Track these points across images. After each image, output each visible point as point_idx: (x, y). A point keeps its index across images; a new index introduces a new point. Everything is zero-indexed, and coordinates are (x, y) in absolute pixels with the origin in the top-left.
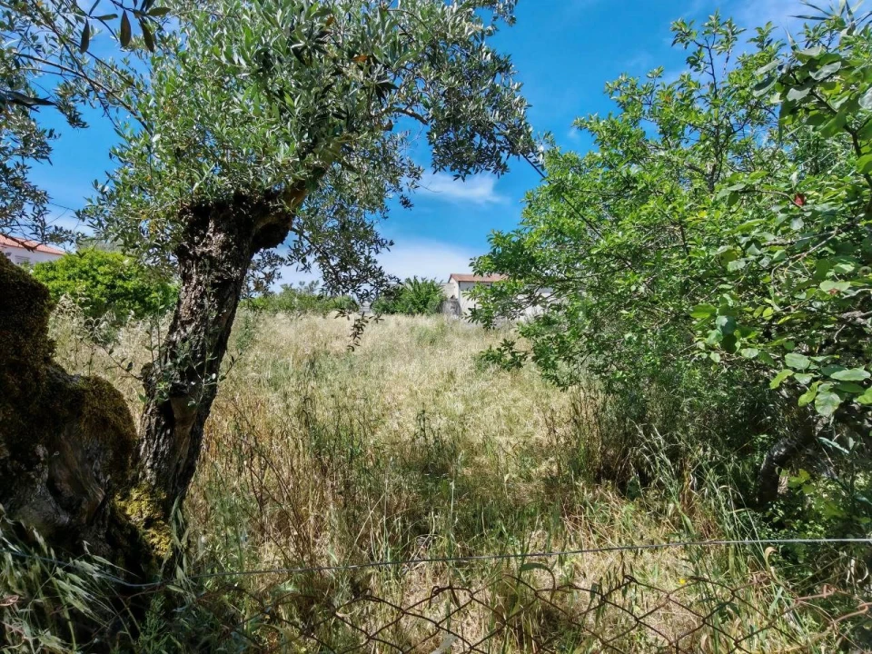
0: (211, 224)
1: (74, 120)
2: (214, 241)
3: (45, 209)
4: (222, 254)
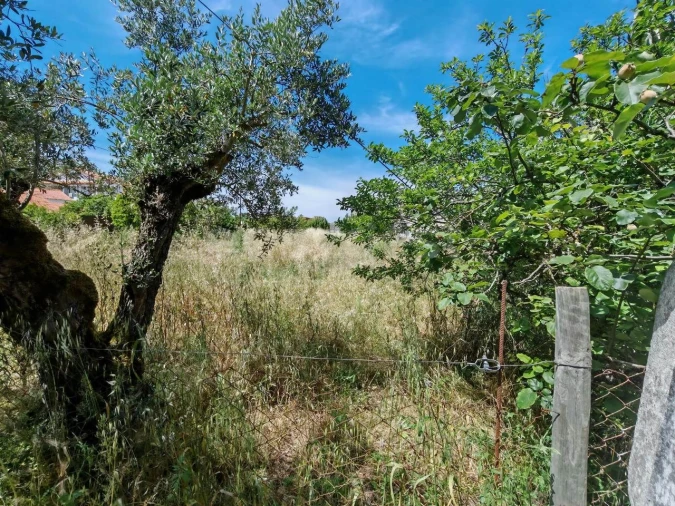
0: (157, 189)
1: (102, 125)
2: (158, 198)
4: (162, 205)
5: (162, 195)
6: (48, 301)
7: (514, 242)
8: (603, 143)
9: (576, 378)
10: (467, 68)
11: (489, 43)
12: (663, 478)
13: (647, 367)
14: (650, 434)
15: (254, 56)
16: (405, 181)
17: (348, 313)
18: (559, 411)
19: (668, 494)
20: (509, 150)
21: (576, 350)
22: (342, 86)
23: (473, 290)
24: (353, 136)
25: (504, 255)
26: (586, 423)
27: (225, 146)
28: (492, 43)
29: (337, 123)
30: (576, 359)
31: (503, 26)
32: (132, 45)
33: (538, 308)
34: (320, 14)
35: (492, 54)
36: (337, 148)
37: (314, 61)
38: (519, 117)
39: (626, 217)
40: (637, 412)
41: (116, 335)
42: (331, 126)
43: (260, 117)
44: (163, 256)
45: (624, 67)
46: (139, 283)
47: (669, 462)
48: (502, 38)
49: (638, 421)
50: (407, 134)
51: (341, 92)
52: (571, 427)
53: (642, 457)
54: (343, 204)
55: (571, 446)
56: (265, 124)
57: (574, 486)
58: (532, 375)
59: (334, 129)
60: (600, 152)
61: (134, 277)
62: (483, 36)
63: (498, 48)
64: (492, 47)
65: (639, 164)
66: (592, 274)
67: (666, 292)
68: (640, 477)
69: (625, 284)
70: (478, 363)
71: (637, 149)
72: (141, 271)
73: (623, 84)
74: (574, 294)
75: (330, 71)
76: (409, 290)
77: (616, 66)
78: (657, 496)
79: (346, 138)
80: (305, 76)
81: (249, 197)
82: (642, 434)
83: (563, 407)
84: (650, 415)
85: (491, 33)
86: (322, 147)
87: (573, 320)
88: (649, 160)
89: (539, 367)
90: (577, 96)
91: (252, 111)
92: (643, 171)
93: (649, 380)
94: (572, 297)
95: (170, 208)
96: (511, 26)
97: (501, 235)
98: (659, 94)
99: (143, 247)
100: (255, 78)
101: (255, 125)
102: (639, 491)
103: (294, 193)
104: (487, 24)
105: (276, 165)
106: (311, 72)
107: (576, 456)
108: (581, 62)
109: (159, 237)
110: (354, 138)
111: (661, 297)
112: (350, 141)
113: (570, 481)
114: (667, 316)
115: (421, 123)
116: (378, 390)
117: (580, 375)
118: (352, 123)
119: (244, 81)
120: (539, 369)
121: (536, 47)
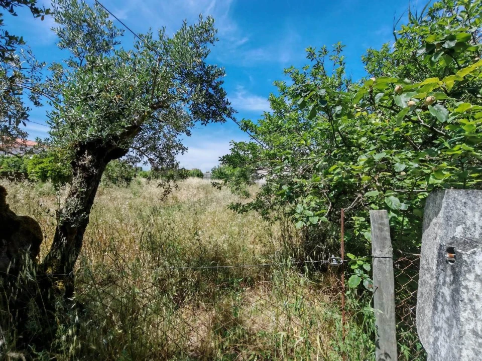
0: (86, 152)
1: (37, 104)
2: (87, 159)
3: (26, 140)
4: (90, 164)
5: (90, 157)
6: (4, 242)
7: (339, 184)
8: (383, 123)
9: (385, 264)
10: (299, 73)
11: (313, 60)
12: (438, 312)
13: (421, 255)
14: (426, 293)
15: (160, 60)
16: (262, 143)
17: (223, 237)
18: (377, 286)
19: (441, 321)
20: (333, 127)
21: (384, 247)
22: (222, 82)
23: (318, 215)
24: (229, 115)
25: (333, 192)
26: (393, 291)
27: (138, 121)
28: (315, 60)
29: (218, 107)
30: (384, 253)
31: (321, 50)
32: (63, 47)
33: (358, 224)
34: (205, 35)
35: (315, 66)
36: (219, 123)
37: (202, 65)
38: (339, 108)
39: (400, 167)
40: (418, 282)
41: (52, 266)
42: (213, 109)
43: (164, 102)
44: (90, 202)
45: (397, 87)
46: (72, 224)
47: (440, 303)
48: (320, 57)
49: (419, 288)
50: (265, 115)
51: (220, 86)
52: (385, 295)
53: (423, 307)
54: (223, 160)
55: (386, 307)
56: (167, 107)
57: (389, 331)
58: (356, 266)
59: (216, 111)
60: (382, 129)
61: (68, 219)
62: (309, 55)
63: (318, 63)
64: (315, 62)
65: (403, 136)
66: (388, 201)
67: (427, 211)
68: (423, 320)
69: (407, 206)
70: (330, 260)
71: (401, 128)
72: (73, 214)
73: (398, 96)
74: (380, 214)
75: (212, 72)
76: (268, 219)
77: (393, 86)
78: (436, 323)
79: (224, 116)
80: (195, 75)
81: (152, 157)
82: (422, 294)
83: (379, 282)
84: (425, 282)
85: (314, 54)
86: (207, 122)
87: (381, 230)
88: (408, 134)
89: (361, 261)
90: (374, 101)
91: (158, 97)
92: (406, 139)
93: (423, 262)
94: (379, 216)
95: (96, 166)
96: (325, 51)
97: (331, 180)
98: (416, 103)
99: (75, 196)
100: (160, 75)
101: (160, 107)
102: (423, 328)
103: (185, 152)
104: (311, 48)
105: (172, 133)
106: (199, 72)
107: (389, 312)
108: (374, 82)
109: (88, 188)
110: (229, 117)
111: (425, 213)
112: (227, 119)
113: (387, 328)
114: (429, 224)
115: (275, 108)
116: (250, 291)
117: (387, 262)
118: (228, 107)
119: (152, 77)
120: (360, 263)
121: (341, 64)
